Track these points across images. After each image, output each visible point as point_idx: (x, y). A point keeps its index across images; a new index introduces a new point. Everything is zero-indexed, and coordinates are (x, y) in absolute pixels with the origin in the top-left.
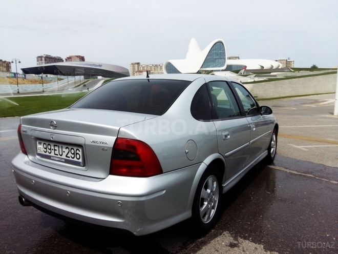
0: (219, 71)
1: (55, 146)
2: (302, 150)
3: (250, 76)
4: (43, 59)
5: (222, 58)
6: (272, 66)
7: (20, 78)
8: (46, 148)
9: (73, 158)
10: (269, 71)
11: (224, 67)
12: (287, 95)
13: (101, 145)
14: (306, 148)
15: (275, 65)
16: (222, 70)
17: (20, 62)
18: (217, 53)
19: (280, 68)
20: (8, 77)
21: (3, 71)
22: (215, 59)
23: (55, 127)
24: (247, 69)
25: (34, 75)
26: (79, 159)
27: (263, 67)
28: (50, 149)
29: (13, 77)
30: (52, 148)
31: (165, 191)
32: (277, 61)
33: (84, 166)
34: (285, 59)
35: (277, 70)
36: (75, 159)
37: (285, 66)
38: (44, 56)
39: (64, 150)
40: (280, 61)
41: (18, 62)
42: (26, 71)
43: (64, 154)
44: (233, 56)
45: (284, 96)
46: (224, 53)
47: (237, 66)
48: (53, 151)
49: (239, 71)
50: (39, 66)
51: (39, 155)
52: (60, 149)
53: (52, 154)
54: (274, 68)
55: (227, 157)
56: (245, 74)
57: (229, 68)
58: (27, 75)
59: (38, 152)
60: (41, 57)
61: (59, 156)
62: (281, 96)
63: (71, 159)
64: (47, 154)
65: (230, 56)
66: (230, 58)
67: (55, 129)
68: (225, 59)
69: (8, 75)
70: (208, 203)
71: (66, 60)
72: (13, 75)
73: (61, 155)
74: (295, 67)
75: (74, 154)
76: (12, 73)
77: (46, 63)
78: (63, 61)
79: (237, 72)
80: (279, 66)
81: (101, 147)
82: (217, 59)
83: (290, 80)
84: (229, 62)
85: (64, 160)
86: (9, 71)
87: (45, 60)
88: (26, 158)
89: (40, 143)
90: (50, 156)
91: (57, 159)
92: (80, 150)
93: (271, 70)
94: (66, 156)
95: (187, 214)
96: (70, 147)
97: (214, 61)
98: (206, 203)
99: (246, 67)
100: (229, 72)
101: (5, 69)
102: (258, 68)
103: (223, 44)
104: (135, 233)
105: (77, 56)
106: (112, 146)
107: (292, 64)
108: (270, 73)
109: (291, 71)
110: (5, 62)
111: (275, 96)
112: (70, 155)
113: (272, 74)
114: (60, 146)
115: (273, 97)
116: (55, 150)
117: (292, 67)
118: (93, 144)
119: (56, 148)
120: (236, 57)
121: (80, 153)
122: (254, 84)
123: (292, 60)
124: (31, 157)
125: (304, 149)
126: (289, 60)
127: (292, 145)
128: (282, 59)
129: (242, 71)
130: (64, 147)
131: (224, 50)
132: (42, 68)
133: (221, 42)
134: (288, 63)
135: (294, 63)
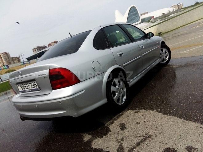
0: (137, 24)
1: (25, 84)
2: (185, 53)
3: (157, 21)
4: (36, 49)
5: (137, 16)
6: (170, 11)
7: (26, 64)
8: (22, 87)
9: (34, 88)
10: (168, 15)
11: (140, 21)
12: (181, 25)
13: (43, 76)
14: (188, 51)
15: (171, 10)
16: (140, 23)
17: (23, 55)
18: (133, 13)
19: (175, 10)
20: (20, 65)
21: (17, 63)
22: (133, 18)
23: (21, 74)
24: (154, 17)
25: (34, 60)
26: (36, 87)
27: (164, 14)
28: (24, 87)
29: (23, 64)
30: (24, 86)
31: (84, 91)
32: (171, 7)
33: (40, 90)
34: (177, 4)
35: (174, 12)
36: (35, 88)
37: (178, 9)
38: (36, 48)
39: (29, 85)
40: (174, 6)
41: (22, 55)
42: (29, 59)
43: (30, 87)
44: (144, 13)
45: (179, 26)
46: (138, 13)
47: (148, 18)
48: (25, 88)
49: (150, 20)
50: (35, 54)
51: (21, 92)
52: (28, 85)
53: (25, 89)
54: (171, 12)
55: (124, 66)
56: (154, 21)
57: (143, 21)
58: (30, 61)
59: (20, 91)
60: (35, 49)
61: (28, 89)
62: (178, 27)
63: (33, 88)
64: (23, 90)
65: (141, 14)
66: (142, 15)
67: (21, 76)
68: (139, 16)
69: (20, 64)
70: (119, 94)
71: (48, 46)
72: (23, 63)
73: (29, 88)
74: (184, 7)
75: (33, 85)
76: (22, 62)
77: (38, 51)
78: (47, 47)
79: (149, 21)
80: (174, 10)
81: (43, 77)
82: (134, 17)
83: (180, 16)
84: (142, 17)
85: (31, 90)
86: (20, 62)
87: (37, 50)
88: (17, 96)
89: (19, 86)
90: (25, 91)
91: (28, 91)
92: (36, 82)
93: (170, 13)
94: (31, 88)
95: (104, 101)
96: (31, 83)
97: (132, 19)
98: (117, 94)
99: (153, 17)
100: (143, 23)
101: (18, 61)
102: (162, 15)
103: (135, 8)
104: (74, 116)
105: (54, 42)
106: (48, 75)
107: (182, 6)
108: (169, 16)
109: (182, 11)
110: (16, 57)
111: (174, 28)
112: (32, 86)
113: (171, 16)
114: (27, 83)
115: (172, 29)
116: (26, 86)
117: (182, 8)
118: (39, 77)
119: (26, 85)
120: (146, 13)
121: (36, 84)
122: (159, 25)
123: (181, 4)
124: (19, 95)
125: (187, 52)
126: (179, 4)
127: (180, 52)
128: (174, 5)
129: (152, 20)
130: (29, 83)
131: (137, 11)
132: (36, 55)
133: (134, 7)
134: (179, 6)
135: (183, 5)
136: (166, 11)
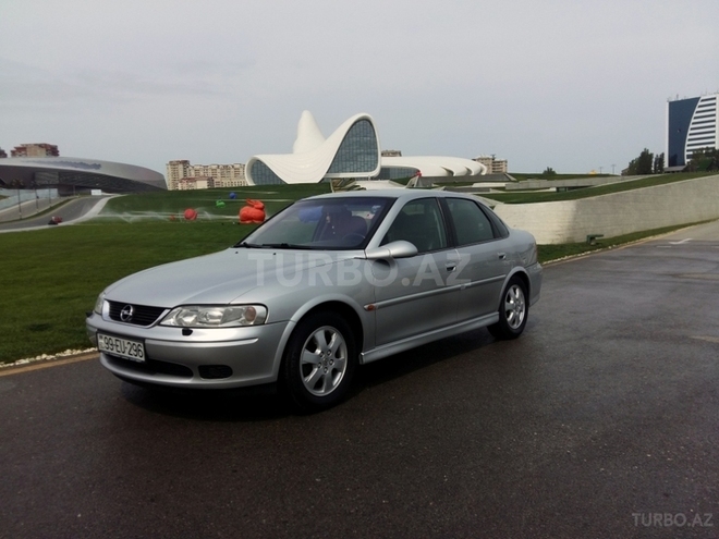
0: (366, 179)
5: (370, 154)
6: (469, 171)
10: (466, 181)
11: (375, 173)
15: (475, 167)
16: (372, 179)
18: (360, 143)
19: (483, 173)
22: (357, 154)
24: (423, 175)
27: (451, 172)
32: (475, 160)
34: (491, 157)
35: (479, 178)
37: (492, 171)
40: (482, 160)
46: (375, 143)
47: (401, 170)
49: (408, 179)
54: (472, 174)
56: (422, 185)
57: (385, 174)
65: (384, 150)
66: (386, 154)
68: (376, 155)
71: (13, 153)
78: (5, 156)
79: (403, 182)
80: (481, 171)
82: (360, 154)
84: (384, 162)
97: (354, 158)
99: (420, 171)
100: (387, 181)
102: (443, 173)
103: (371, 124)
105: (40, 146)
107: (504, 166)
108: (471, 184)
109: (510, 181)
113: (475, 185)
120: (397, 153)
123: (503, 159)
126: (498, 160)
128: (484, 156)
129: (415, 180)
131: (375, 136)
133: (366, 120)
134: (495, 164)
135: (508, 164)
136: (459, 166)
